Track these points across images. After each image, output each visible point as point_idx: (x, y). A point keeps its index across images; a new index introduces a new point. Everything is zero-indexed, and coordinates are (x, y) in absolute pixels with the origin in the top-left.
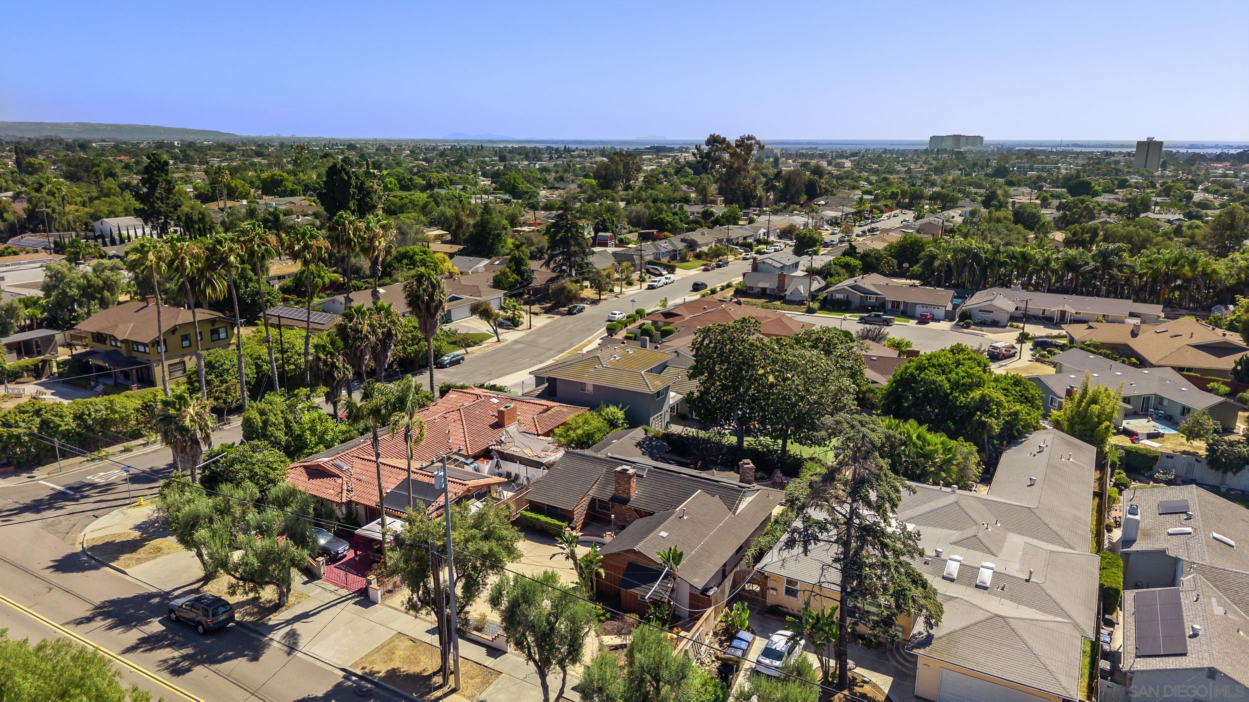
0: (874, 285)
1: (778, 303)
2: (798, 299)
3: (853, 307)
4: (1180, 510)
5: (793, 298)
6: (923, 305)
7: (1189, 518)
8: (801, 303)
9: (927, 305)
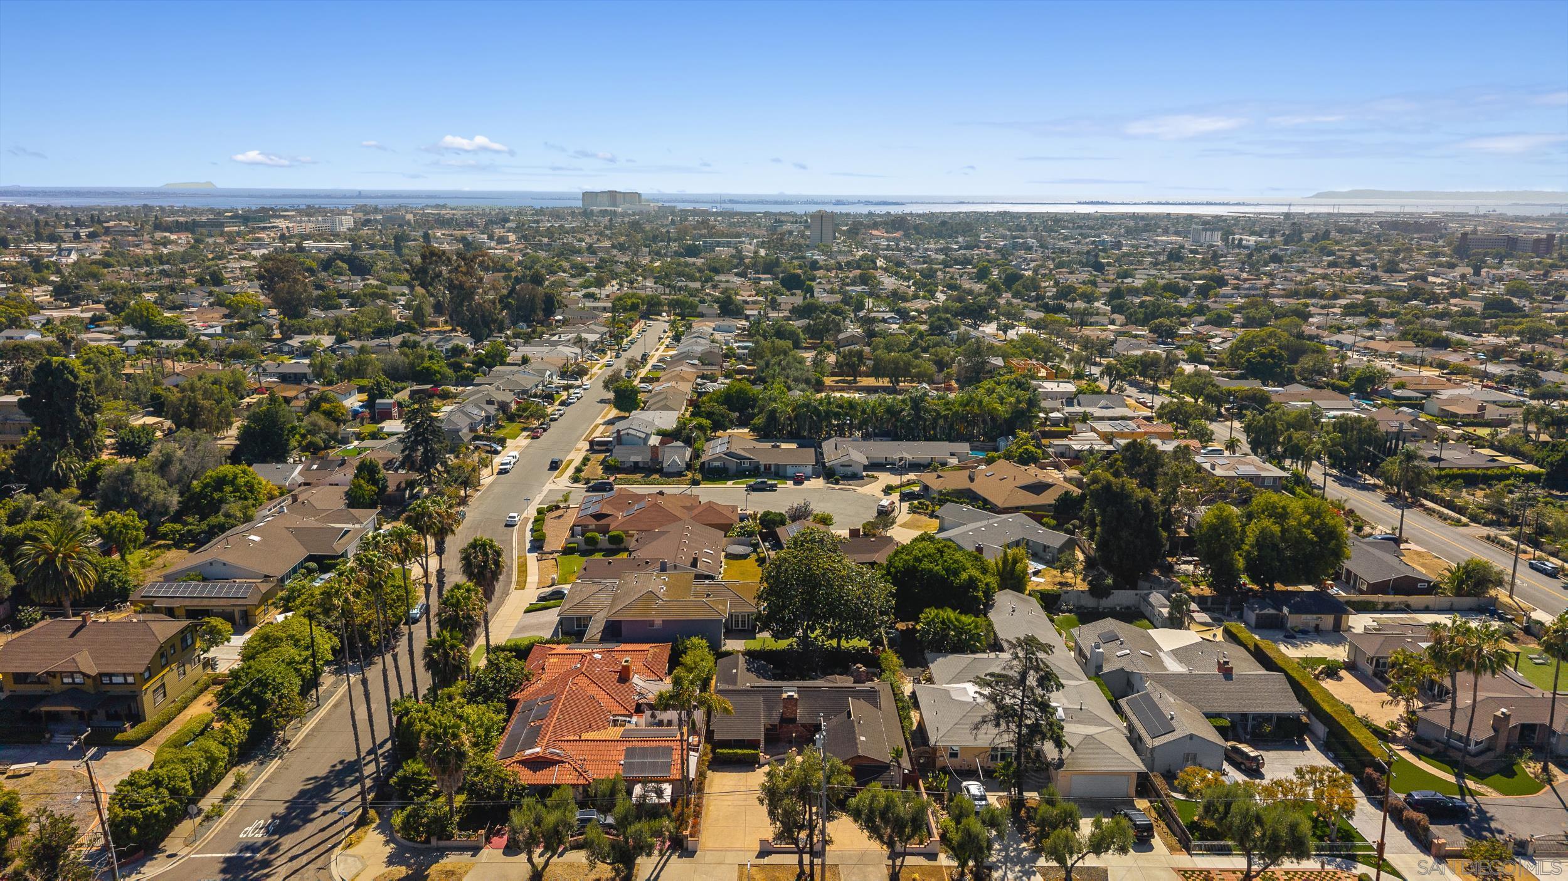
0: (744, 449)
1: (657, 476)
2: (675, 470)
3: (730, 473)
4: (1112, 638)
5: (671, 470)
6: (793, 465)
7: (1122, 643)
8: (680, 474)
9: (796, 466)
